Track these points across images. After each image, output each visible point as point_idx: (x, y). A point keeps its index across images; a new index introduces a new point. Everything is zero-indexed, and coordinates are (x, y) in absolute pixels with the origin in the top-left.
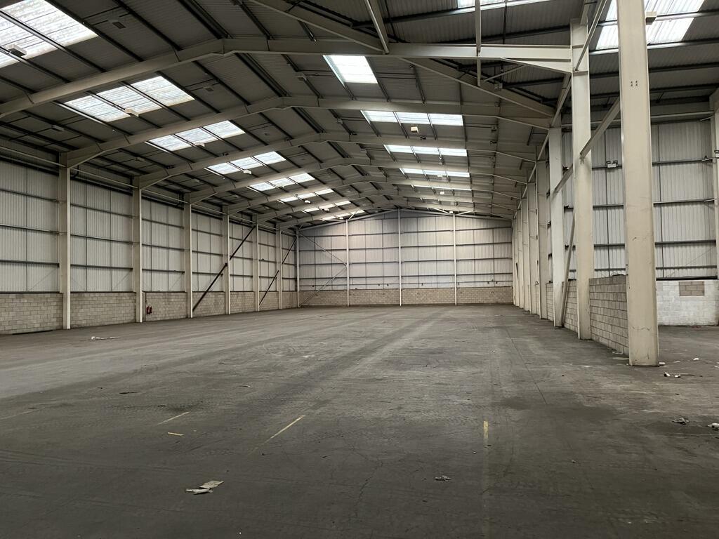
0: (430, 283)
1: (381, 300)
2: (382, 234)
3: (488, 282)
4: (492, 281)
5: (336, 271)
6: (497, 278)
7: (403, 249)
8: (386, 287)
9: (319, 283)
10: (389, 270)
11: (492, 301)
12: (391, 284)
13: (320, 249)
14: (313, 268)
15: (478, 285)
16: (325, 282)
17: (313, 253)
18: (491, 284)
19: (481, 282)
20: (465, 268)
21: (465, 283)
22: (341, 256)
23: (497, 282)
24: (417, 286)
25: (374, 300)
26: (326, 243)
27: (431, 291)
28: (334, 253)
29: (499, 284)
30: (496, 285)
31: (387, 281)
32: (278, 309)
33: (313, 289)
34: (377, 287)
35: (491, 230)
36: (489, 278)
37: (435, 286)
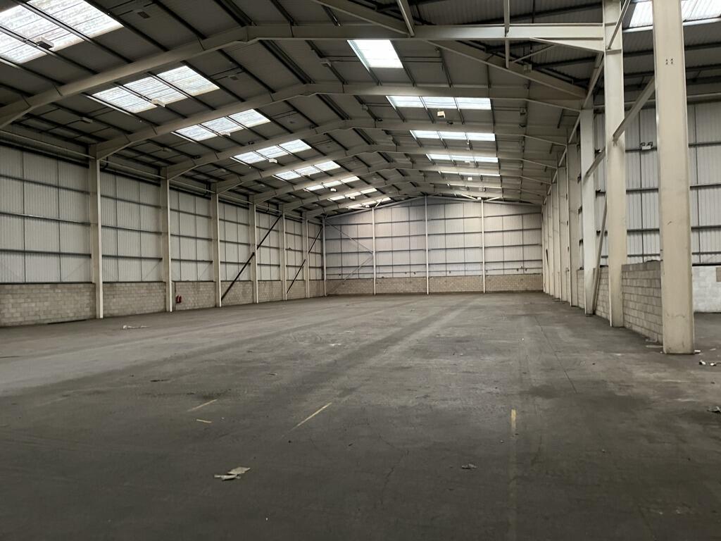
0: (458, 271)
1: (409, 289)
2: (409, 221)
3: (518, 269)
4: (522, 268)
5: (363, 259)
6: (527, 265)
7: (431, 237)
8: (413, 275)
9: (345, 271)
10: (416, 258)
11: (521, 289)
12: (418, 272)
13: (346, 237)
14: (339, 256)
15: (506, 272)
16: (351, 271)
17: (339, 242)
18: (521, 272)
19: (511, 270)
20: (494, 255)
21: (495, 270)
22: (366, 245)
23: (526, 269)
24: (444, 274)
25: (401, 288)
26: (352, 232)
27: (458, 279)
28: (360, 241)
29: (528, 272)
30: (526, 272)
31: (414, 269)
32: (305, 298)
33: (340, 277)
34: (405, 275)
35: (521, 216)
36: (518, 266)
37: (462, 274)
